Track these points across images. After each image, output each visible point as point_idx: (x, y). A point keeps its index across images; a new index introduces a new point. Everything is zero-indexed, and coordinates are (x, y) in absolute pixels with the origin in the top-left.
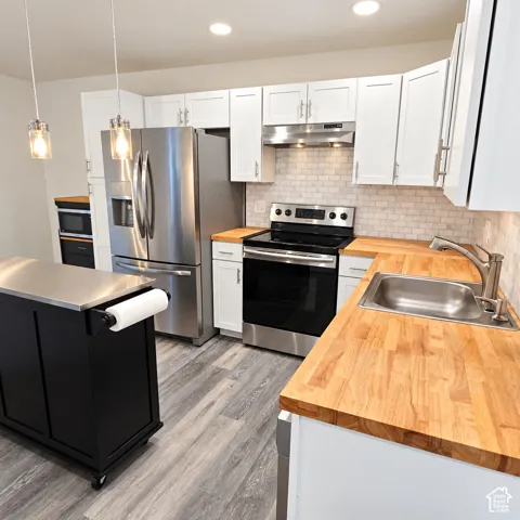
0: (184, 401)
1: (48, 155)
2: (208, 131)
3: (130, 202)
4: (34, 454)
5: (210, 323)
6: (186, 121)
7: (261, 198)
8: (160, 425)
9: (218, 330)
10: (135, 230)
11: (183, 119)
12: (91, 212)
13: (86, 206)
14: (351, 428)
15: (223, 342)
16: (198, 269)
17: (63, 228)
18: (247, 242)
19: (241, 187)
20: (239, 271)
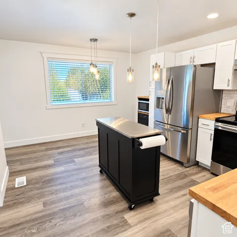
0: (173, 189)
1: (132, 80)
2: (202, 65)
3: (163, 98)
4: (114, 188)
5: (194, 158)
6: (194, 62)
7: (232, 98)
8: (158, 194)
9: (198, 162)
10: (164, 110)
11: (192, 61)
12: (149, 102)
13: (148, 100)
14: (222, 217)
15: (200, 169)
16: (190, 131)
17: (139, 108)
18: (217, 120)
19: (219, 92)
20: (211, 135)
